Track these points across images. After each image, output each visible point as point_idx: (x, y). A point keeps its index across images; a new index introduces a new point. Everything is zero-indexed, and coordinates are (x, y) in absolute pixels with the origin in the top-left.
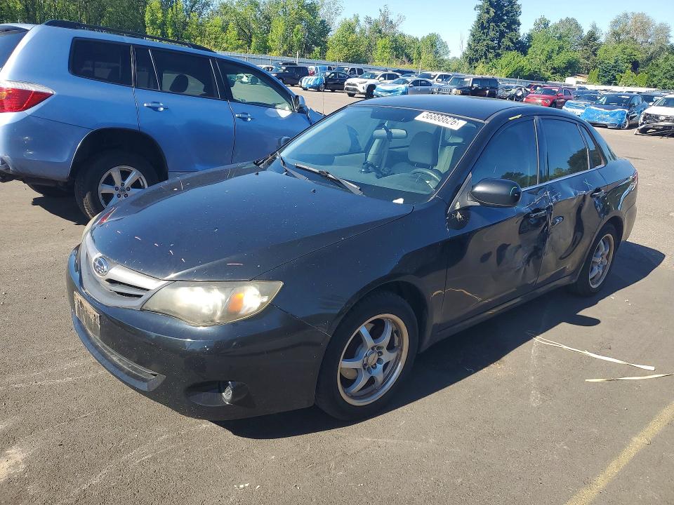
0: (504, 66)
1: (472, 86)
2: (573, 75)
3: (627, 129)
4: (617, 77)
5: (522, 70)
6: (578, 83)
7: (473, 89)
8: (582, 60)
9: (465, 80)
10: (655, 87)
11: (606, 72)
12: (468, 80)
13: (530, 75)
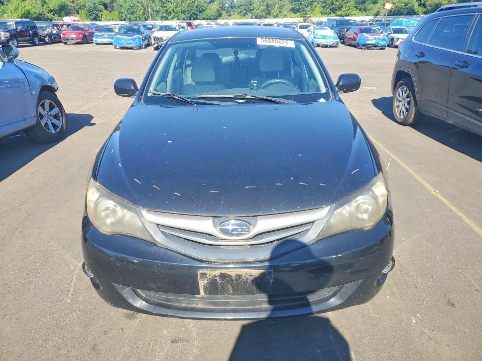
0: (13, 10)
1: (16, 29)
2: (67, 15)
3: (145, 48)
4: (99, 14)
5: (29, 13)
6: (74, 21)
7: (18, 30)
8: (69, 4)
9: (8, 24)
10: (125, 20)
11: (91, 12)
12: (11, 23)
13: (36, 17)
